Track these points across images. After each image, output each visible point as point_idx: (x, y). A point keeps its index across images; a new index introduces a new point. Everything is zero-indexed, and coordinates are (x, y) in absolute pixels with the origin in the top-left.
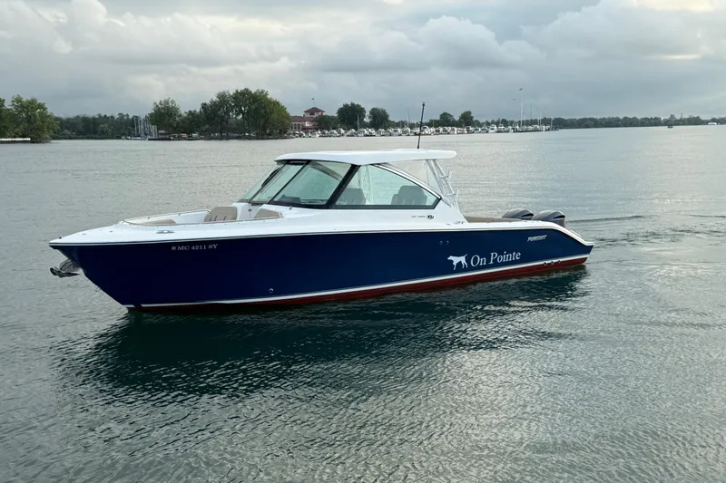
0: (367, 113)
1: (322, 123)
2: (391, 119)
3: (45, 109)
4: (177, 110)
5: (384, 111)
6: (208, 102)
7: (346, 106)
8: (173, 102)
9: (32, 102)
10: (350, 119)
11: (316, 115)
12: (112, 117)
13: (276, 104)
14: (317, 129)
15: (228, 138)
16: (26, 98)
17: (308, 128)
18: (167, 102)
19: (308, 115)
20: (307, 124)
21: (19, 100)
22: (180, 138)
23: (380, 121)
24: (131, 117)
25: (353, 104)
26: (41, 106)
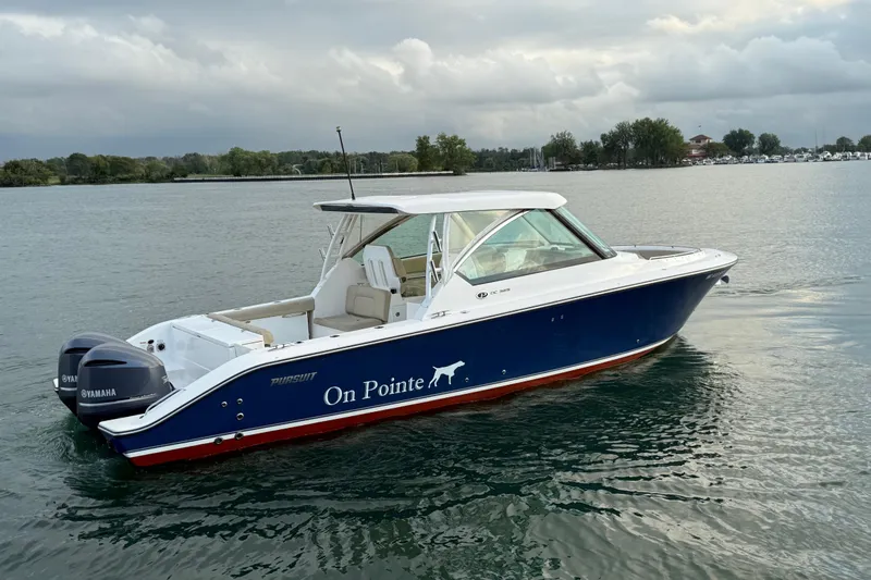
0: (757, 140)
1: (711, 152)
2: (782, 145)
3: (464, 144)
4: (572, 142)
5: (774, 137)
6: (607, 133)
7: (733, 133)
8: (569, 134)
9: (455, 138)
10: (737, 146)
11: (702, 144)
12: (494, 151)
13: (676, 132)
14: (705, 157)
15: (625, 168)
16: (449, 135)
17: (695, 156)
18: (563, 135)
19: (694, 143)
20: (694, 152)
21: (443, 137)
22: (577, 169)
23: (770, 147)
24: (509, 151)
25: (741, 131)
26: (462, 142)
